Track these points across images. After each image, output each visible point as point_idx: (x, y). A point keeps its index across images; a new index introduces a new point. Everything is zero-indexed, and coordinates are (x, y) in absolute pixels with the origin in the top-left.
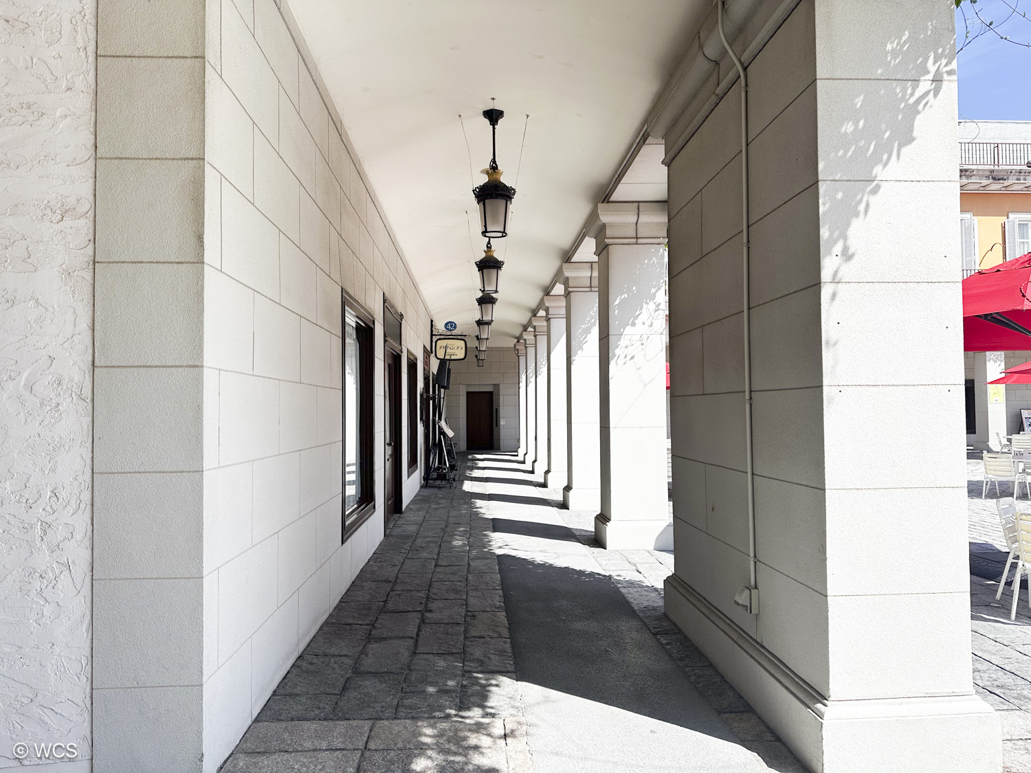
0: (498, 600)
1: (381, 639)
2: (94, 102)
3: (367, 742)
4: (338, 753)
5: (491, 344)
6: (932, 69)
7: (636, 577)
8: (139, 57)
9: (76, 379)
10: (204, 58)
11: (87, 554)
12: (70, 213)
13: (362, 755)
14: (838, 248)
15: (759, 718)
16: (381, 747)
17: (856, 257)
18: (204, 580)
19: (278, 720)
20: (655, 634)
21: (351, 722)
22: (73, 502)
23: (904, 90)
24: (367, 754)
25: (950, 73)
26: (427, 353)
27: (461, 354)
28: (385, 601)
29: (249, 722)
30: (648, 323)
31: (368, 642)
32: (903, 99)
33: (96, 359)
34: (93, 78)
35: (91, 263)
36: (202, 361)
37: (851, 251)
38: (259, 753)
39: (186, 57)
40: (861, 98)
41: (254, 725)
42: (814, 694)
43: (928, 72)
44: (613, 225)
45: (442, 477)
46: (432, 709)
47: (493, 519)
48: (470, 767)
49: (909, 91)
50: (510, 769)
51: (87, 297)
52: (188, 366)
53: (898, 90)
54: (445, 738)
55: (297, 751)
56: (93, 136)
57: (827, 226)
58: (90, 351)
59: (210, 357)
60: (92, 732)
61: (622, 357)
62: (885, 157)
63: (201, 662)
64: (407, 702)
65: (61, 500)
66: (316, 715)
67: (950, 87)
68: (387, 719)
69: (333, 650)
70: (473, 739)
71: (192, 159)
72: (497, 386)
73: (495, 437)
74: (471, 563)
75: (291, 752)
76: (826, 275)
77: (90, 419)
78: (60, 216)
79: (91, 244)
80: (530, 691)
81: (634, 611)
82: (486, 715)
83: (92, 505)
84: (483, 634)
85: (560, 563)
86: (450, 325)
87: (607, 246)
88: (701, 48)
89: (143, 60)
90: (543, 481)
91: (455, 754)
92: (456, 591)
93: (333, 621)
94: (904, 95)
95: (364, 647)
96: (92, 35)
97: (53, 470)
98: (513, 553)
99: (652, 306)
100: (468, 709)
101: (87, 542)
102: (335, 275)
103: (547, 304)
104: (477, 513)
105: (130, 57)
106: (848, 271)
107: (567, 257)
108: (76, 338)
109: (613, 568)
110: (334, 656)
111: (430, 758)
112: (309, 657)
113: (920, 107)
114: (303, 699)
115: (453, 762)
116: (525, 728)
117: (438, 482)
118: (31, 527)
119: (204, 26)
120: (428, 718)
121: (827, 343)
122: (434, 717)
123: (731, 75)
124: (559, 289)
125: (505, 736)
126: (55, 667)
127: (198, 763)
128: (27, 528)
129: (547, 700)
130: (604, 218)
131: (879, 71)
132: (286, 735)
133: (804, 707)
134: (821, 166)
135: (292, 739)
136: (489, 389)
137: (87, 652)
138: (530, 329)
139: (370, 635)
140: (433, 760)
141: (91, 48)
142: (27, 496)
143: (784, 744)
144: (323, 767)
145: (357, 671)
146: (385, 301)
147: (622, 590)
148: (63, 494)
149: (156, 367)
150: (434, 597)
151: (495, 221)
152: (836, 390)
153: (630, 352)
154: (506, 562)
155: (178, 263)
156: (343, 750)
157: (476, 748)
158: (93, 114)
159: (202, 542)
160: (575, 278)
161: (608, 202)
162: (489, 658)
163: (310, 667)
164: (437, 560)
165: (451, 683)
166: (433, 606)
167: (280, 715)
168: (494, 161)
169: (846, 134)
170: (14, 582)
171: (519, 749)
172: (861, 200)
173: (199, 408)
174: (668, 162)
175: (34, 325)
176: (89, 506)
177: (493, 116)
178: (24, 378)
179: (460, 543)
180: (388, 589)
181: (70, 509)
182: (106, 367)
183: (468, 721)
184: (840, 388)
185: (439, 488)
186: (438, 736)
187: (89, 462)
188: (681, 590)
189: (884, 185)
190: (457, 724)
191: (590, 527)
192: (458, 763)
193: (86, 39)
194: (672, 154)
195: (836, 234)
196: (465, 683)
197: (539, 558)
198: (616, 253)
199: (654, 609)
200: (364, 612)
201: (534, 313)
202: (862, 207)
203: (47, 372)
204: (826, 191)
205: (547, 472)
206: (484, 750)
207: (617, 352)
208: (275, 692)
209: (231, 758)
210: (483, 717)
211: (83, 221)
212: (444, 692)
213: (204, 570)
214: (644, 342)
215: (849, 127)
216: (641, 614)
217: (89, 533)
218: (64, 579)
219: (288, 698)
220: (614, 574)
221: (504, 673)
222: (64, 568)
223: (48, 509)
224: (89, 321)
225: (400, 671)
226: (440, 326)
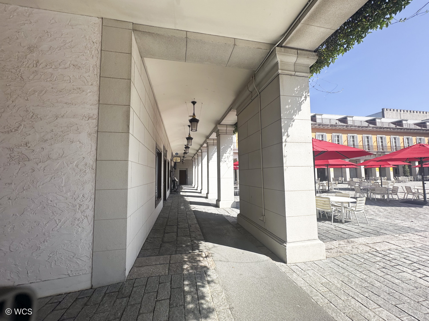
0: (195, 222)
1: (168, 233)
2: (99, 89)
3: (170, 261)
4: (162, 265)
5: (186, 158)
6: (305, 95)
7: (228, 214)
8: (112, 78)
9: (91, 164)
10: (131, 79)
11: (93, 213)
12: (91, 118)
13: (169, 265)
14: (286, 134)
15: (267, 248)
16: (174, 263)
17: (290, 136)
18: (127, 219)
19: (144, 257)
20: (236, 228)
21: (164, 256)
22: (89, 198)
23: (299, 99)
24: (170, 265)
25: (308, 96)
26: (171, 160)
27: (179, 161)
28: (167, 223)
29: (136, 258)
30: (229, 153)
31: (165, 234)
32: (299, 101)
33: (97, 158)
34: (99, 82)
35: (97, 132)
36: (128, 159)
37: (289, 135)
38: (140, 267)
39: (126, 79)
40: (290, 100)
41: (138, 258)
42: (283, 241)
43: (304, 95)
44: (221, 130)
45: (175, 191)
46: (185, 251)
47: (190, 201)
48: (199, 266)
49: (300, 99)
50: (210, 266)
51: (95, 141)
52: (124, 160)
53: (298, 99)
54: (190, 259)
55: (151, 265)
56: (98, 98)
57: (283, 129)
58: (96, 156)
59: (130, 158)
60: (92, 265)
61: (223, 161)
62: (295, 114)
63: (126, 242)
64: (178, 249)
65: (85, 198)
66: (154, 255)
67: (308, 99)
68: (174, 254)
69: (156, 236)
70: (198, 259)
71: (127, 105)
72: (187, 169)
73: (186, 181)
74: (187, 213)
75: (149, 266)
76: (284, 140)
77: (95, 175)
78: (88, 119)
79: (97, 127)
80: (210, 245)
81: (230, 223)
82: (200, 252)
83: (95, 199)
84: (194, 230)
85: (209, 212)
86: (177, 154)
87: (219, 135)
88: (248, 88)
89: (113, 79)
90: (200, 192)
91: (194, 263)
92: (185, 220)
93: (154, 228)
94: (299, 100)
95: (164, 235)
96: (99, 71)
97: (83, 189)
98: (197, 210)
99: (230, 149)
100: (195, 250)
101: (93, 210)
102: (155, 139)
103: (202, 149)
104: (186, 200)
105: (110, 78)
106: (288, 140)
107: (207, 137)
108: (92, 153)
109: (222, 212)
110: (156, 238)
111: (188, 264)
112: (149, 239)
113: (302, 103)
114: (150, 250)
115: (194, 265)
116: (211, 254)
117: (174, 193)
118: (76, 206)
119: (131, 71)
120: (185, 253)
121: (284, 156)
122: (186, 253)
123: (256, 95)
124: (205, 145)
125: (206, 257)
126: (81, 246)
127: (124, 271)
128: (74, 206)
129: (214, 247)
130: (219, 128)
131: (294, 94)
132: (147, 261)
133: (280, 245)
134: (282, 115)
135: (149, 262)
136: (185, 170)
137: (92, 241)
138: (196, 155)
139: (164, 232)
140: (189, 265)
141: (98, 75)
142: (75, 197)
143: (274, 254)
144: (159, 269)
145: (163, 242)
146: (164, 147)
147: (226, 218)
148: (86, 196)
149: (115, 160)
150: (179, 221)
151: (194, 127)
152: (286, 167)
153: (225, 160)
154: (195, 212)
155: (122, 133)
156: (164, 264)
157: (199, 261)
158: (99, 92)
159: (127, 208)
160: (209, 142)
161: (220, 124)
162: (197, 237)
163: (150, 241)
164: (178, 212)
165: (189, 244)
166: (179, 224)
167: (144, 255)
168: (194, 113)
169: (287, 108)
170: (69, 222)
171: (211, 260)
172: (290, 123)
173: (127, 172)
174: (237, 115)
175: (79, 149)
176: (94, 200)
177: (194, 103)
178: (75, 163)
179: (183, 208)
180: (167, 220)
181: (88, 200)
182: (100, 160)
183: (196, 254)
184: (287, 167)
185: (174, 194)
186: (188, 258)
187: (94, 187)
188: (242, 217)
189: (295, 120)
190: (193, 255)
191: (215, 203)
192: (196, 265)
193: (97, 72)
194: (238, 113)
195: (286, 131)
196: (192, 243)
197: (204, 211)
198: (222, 137)
199: (235, 222)
200: (162, 226)
201: (198, 151)
202: (291, 125)
203: (82, 162)
204: (283, 121)
205: (201, 189)
206: (202, 261)
207: (222, 160)
208: (142, 249)
209: (132, 269)
210: (199, 252)
211: (94, 121)
212: (187, 246)
213: (127, 216)
214: (228, 157)
215: (287, 107)
216: (232, 223)
217: (93, 207)
218: (85, 220)
219: (146, 250)
220: (223, 214)
221: (202, 240)
222: (85, 217)
223: (81, 200)
224: (95, 148)
225: (174, 241)
226: (174, 154)
